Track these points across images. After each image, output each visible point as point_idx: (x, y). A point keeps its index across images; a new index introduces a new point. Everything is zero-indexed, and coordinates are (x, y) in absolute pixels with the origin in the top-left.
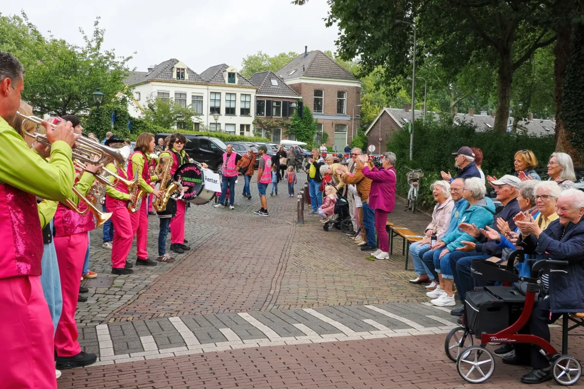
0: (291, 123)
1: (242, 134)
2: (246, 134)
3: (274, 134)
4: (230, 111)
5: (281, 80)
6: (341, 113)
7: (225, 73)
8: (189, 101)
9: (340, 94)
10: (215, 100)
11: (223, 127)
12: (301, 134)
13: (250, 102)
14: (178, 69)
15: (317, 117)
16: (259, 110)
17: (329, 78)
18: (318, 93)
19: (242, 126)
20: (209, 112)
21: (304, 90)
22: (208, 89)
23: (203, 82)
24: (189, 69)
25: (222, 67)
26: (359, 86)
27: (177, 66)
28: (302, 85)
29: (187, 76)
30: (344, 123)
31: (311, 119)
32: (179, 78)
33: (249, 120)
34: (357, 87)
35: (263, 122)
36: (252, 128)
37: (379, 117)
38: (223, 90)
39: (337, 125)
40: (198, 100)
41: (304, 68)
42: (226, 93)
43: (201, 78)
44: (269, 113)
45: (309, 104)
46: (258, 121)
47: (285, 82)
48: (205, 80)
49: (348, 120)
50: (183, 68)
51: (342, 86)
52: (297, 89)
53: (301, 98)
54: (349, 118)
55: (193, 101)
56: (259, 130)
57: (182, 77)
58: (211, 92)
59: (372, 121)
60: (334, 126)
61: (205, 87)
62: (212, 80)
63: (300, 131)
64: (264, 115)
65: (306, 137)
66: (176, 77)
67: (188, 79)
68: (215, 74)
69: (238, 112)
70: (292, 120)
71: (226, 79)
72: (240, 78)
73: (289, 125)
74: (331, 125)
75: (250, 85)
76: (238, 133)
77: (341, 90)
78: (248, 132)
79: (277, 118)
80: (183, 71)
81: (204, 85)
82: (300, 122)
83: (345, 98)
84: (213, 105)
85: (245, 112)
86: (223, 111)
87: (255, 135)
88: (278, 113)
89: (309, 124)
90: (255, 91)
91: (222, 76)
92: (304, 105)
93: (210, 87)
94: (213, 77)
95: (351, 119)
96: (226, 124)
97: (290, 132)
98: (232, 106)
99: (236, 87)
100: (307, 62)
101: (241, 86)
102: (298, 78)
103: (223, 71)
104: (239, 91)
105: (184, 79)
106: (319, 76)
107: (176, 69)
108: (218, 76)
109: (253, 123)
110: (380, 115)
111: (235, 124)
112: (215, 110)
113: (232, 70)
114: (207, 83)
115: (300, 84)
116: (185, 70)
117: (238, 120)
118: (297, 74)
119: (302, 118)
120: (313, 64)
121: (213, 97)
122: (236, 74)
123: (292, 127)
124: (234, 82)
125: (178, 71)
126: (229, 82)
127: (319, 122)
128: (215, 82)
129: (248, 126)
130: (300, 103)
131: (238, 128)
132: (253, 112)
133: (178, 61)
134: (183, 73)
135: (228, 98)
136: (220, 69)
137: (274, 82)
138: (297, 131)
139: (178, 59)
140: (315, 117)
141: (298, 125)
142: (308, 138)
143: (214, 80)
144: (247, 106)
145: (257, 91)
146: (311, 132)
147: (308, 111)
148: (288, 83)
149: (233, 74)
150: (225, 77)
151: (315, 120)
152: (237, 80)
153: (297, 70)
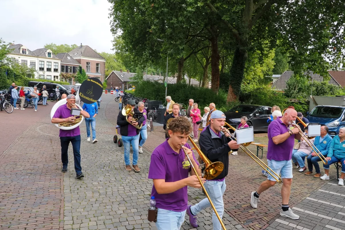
0: (77, 76)
1: (54, 80)
2: (56, 80)
3: (69, 80)
4: (49, 70)
5: (71, 57)
6: (98, 72)
8: (29, 64)
9: (97, 64)
11: (45, 76)
13: (58, 66)
14: (23, 49)
16: (62, 70)
17: (93, 57)
18: (88, 63)
19: (54, 77)
20: (39, 70)
21: (81, 62)
23: (36, 56)
24: (28, 49)
26: (105, 61)
27: (22, 47)
30: (99, 76)
31: (85, 75)
32: (24, 53)
33: (58, 74)
34: (104, 62)
35: (64, 75)
36: (59, 77)
38: (46, 60)
39: (96, 77)
40: (33, 64)
41: (81, 53)
43: (34, 54)
44: (67, 71)
45: (84, 68)
46: (62, 75)
47: (74, 58)
50: (25, 49)
51: (98, 61)
52: (79, 61)
53: (81, 65)
54: (101, 75)
55: (31, 64)
56: (62, 78)
58: (39, 61)
64: (64, 72)
66: (22, 53)
67: (28, 54)
68: (41, 52)
69: (52, 70)
70: (77, 74)
71: (47, 55)
73: (76, 77)
75: (58, 58)
76: (53, 80)
77: (97, 63)
78: (57, 79)
79: (70, 74)
83: (99, 66)
84: (40, 67)
85: (56, 70)
86: (45, 69)
87: (61, 81)
88: (71, 71)
90: (60, 61)
92: (82, 68)
93: (39, 58)
96: (47, 75)
97: (76, 80)
98: (50, 67)
99: (51, 59)
100: (82, 50)
101: (53, 58)
102: (79, 57)
103: (45, 52)
104: (53, 61)
105: (26, 54)
106: (88, 56)
108: (43, 53)
109: (60, 76)
111: (51, 76)
112: (42, 69)
114: (38, 57)
115: (80, 59)
117: (53, 74)
118: (78, 55)
119: (81, 74)
120: (86, 51)
121: (40, 63)
122: (52, 54)
123: (77, 77)
124: (51, 57)
126: (48, 57)
129: (57, 77)
130: (81, 68)
132: (59, 70)
133: (22, 45)
134: (25, 51)
135: (48, 63)
136: (43, 50)
137: (69, 58)
138: (80, 80)
140: (87, 74)
141: (80, 77)
143: (41, 55)
144: (57, 68)
145: (61, 61)
147: (84, 71)
148: (75, 58)
149: (50, 53)
150: (46, 54)
151: (87, 75)
152: (52, 56)
153: (78, 53)
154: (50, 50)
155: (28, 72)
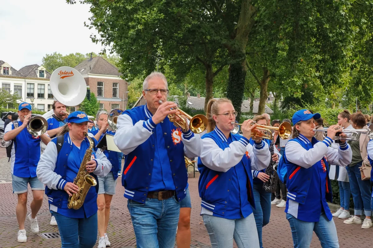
0: (83, 104)
3: (71, 111)
4: (41, 96)
6: (115, 97)
7: (36, 70)
8: (12, 88)
9: (115, 85)
10: (30, 88)
11: (36, 106)
12: (89, 111)
14: (4, 68)
15: (99, 99)
17: (107, 74)
18: (100, 84)
19: (49, 106)
20: (26, 96)
21: (91, 82)
22: (25, 81)
23: (22, 76)
24: (12, 68)
25: (34, 67)
27: (3, 65)
28: (89, 78)
29: (10, 72)
30: (117, 103)
31: (95, 101)
32: (5, 74)
37: (139, 99)
38: (36, 82)
39: (113, 105)
40: (18, 88)
41: (90, 68)
42: (38, 84)
43: (20, 74)
45: (94, 91)
48: (23, 75)
49: (120, 102)
50: (8, 67)
51: (116, 80)
52: (87, 81)
53: (89, 87)
54: (120, 100)
55: (15, 89)
57: (7, 73)
58: (27, 83)
59: (136, 102)
60: (111, 105)
61: (23, 80)
62: (28, 75)
63: (88, 109)
65: (93, 112)
66: (3, 73)
67: (11, 74)
68: (30, 71)
69: (46, 96)
71: (38, 75)
72: (48, 74)
73: (81, 105)
74: (109, 105)
76: (46, 110)
77: (115, 82)
80: (7, 69)
81: (23, 78)
82: (88, 103)
83: (118, 87)
84: (29, 92)
85: (51, 96)
86: (36, 95)
89: (94, 104)
91: (35, 72)
92: (91, 92)
93: (27, 80)
94: (28, 73)
95: (122, 101)
96: (38, 104)
97: (82, 110)
98: (42, 92)
99: (45, 80)
100: (92, 64)
101: (48, 79)
102: (87, 74)
103: (36, 69)
104: (46, 83)
105: (8, 74)
106: (100, 73)
107: (3, 68)
108: (32, 72)
110: (141, 98)
111: (44, 104)
112: (30, 95)
113: (42, 69)
114: (25, 77)
116: (9, 68)
117: (46, 101)
118: (85, 71)
119: (89, 100)
120: (97, 65)
121: (29, 86)
122: (45, 71)
123: (83, 106)
124: (44, 77)
125: (4, 69)
126: (40, 77)
127: (101, 102)
128: (30, 77)
130: (88, 91)
131: (46, 106)
133: (4, 63)
134: (8, 71)
135: (39, 87)
136: (33, 68)
138: (87, 109)
139: (4, 61)
140: (98, 99)
141: (87, 105)
142: (94, 113)
143: (30, 75)
146: (96, 109)
147: (93, 95)
149: (43, 71)
150: (37, 73)
151: (98, 102)
152: (45, 75)
153: (85, 69)
154: (43, 67)
155: (9, 100)
